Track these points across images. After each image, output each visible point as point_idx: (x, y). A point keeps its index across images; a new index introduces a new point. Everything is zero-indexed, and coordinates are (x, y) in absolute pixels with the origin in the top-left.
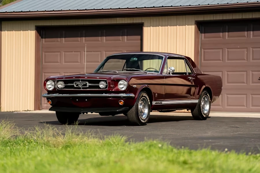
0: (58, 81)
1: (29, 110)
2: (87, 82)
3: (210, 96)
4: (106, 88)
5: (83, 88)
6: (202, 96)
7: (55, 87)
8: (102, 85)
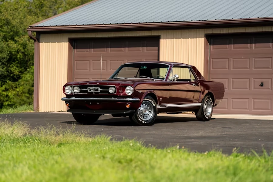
0: (74, 87)
1: (62, 111)
2: (99, 88)
3: (212, 100)
4: (115, 93)
5: (95, 93)
6: (205, 100)
7: (72, 92)
8: (111, 90)
